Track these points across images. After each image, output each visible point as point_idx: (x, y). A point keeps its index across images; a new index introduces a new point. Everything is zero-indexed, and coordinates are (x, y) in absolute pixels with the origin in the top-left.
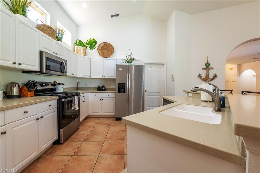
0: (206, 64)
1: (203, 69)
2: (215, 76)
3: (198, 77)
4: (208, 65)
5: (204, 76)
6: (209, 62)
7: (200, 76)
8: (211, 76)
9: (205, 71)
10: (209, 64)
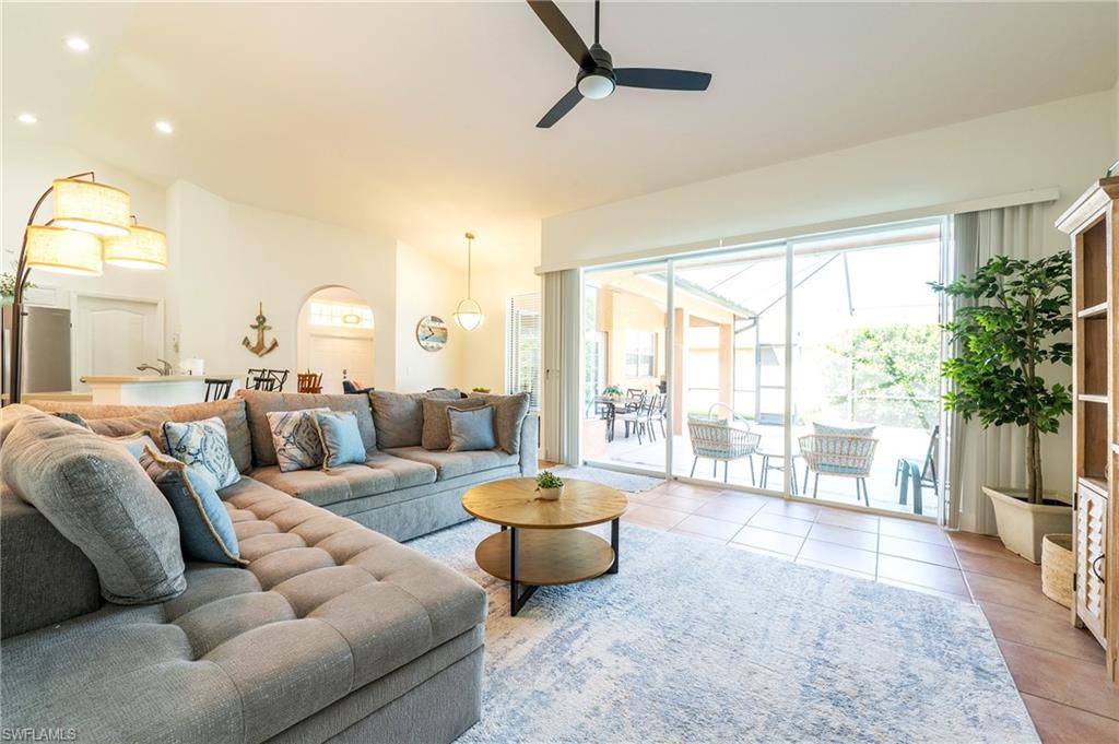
0: (258, 318)
1: (254, 327)
2: (275, 344)
3: (244, 343)
4: (261, 319)
5: (254, 344)
6: (264, 315)
7: (246, 342)
8: (268, 345)
9: (256, 331)
10: (264, 320)
